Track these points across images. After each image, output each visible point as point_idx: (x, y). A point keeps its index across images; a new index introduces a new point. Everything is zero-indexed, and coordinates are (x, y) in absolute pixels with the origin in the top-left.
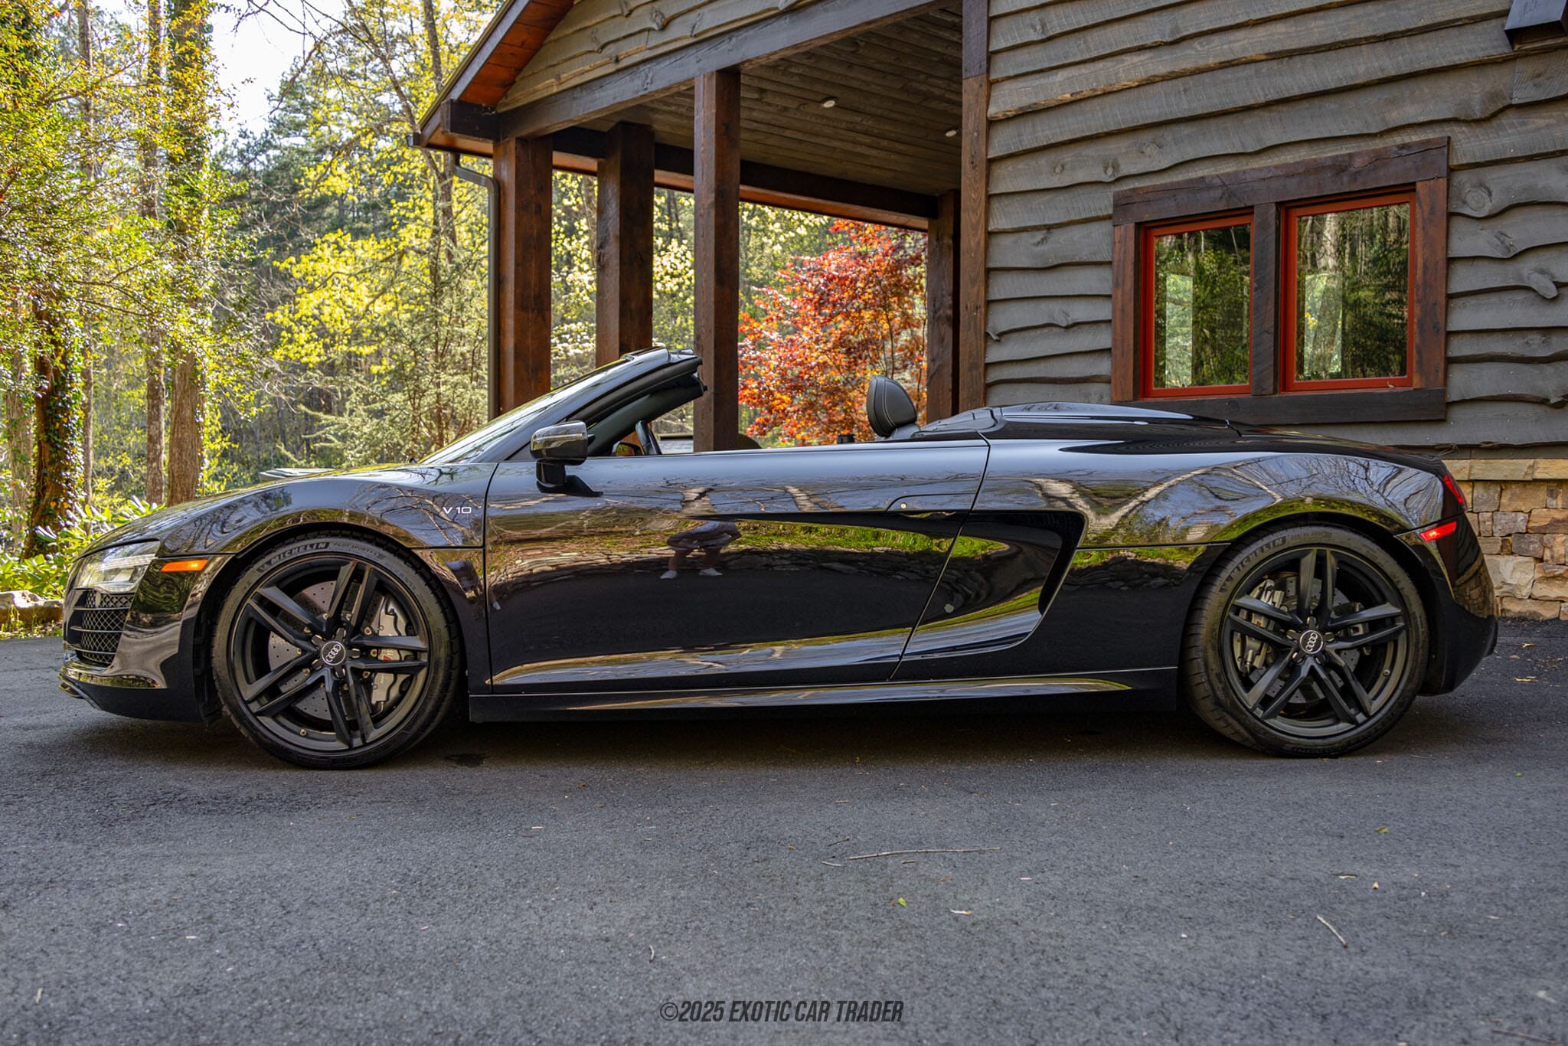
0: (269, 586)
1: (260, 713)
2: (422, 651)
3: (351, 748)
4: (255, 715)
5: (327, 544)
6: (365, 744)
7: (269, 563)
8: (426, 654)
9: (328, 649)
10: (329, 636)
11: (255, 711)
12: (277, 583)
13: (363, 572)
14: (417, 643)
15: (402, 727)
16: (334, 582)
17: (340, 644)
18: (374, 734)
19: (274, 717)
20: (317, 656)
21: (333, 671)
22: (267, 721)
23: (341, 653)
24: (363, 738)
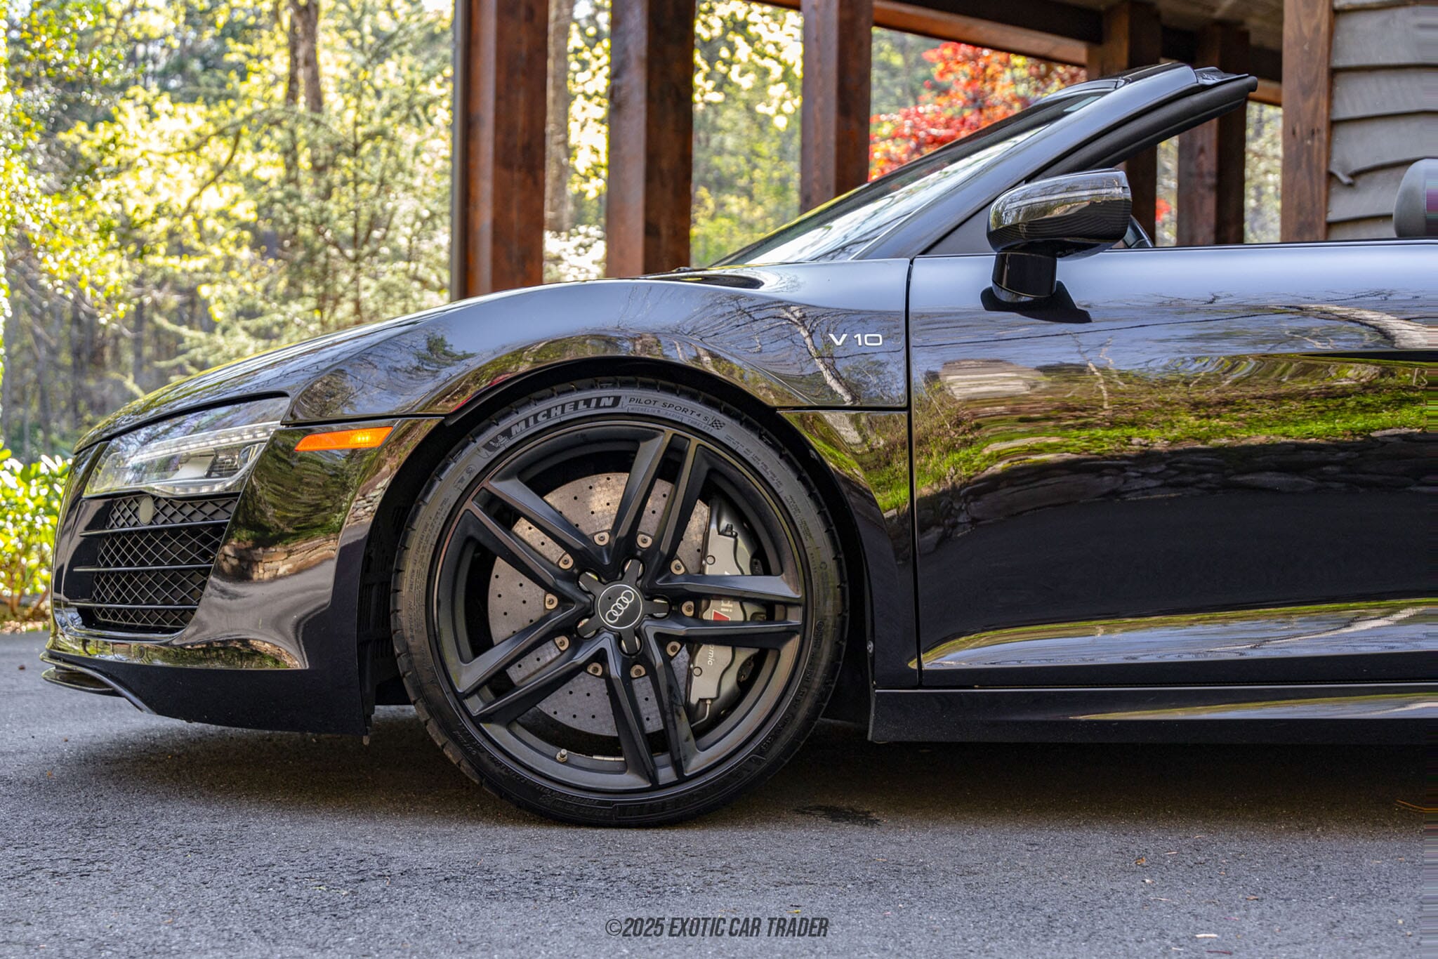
0: (506, 477)
1: (488, 718)
2: (788, 603)
3: (656, 786)
4: (476, 721)
5: (617, 400)
6: (682, 779)
7: (507, 433)
8: (800, 610)
9: (610, 599)
10: (611, 574)
11: (475, 712)
12: (519, 472)
13: (682, 453)
14: (779, 586)
15: (752, 747)
16: (626, 476)
17: (631, 590)
18: (698, 761)
19: (508, 726)
20: (588, 612)
21: (619, 639)
22: (497, 732)
23: (633, 610)
24: (678, 766)
